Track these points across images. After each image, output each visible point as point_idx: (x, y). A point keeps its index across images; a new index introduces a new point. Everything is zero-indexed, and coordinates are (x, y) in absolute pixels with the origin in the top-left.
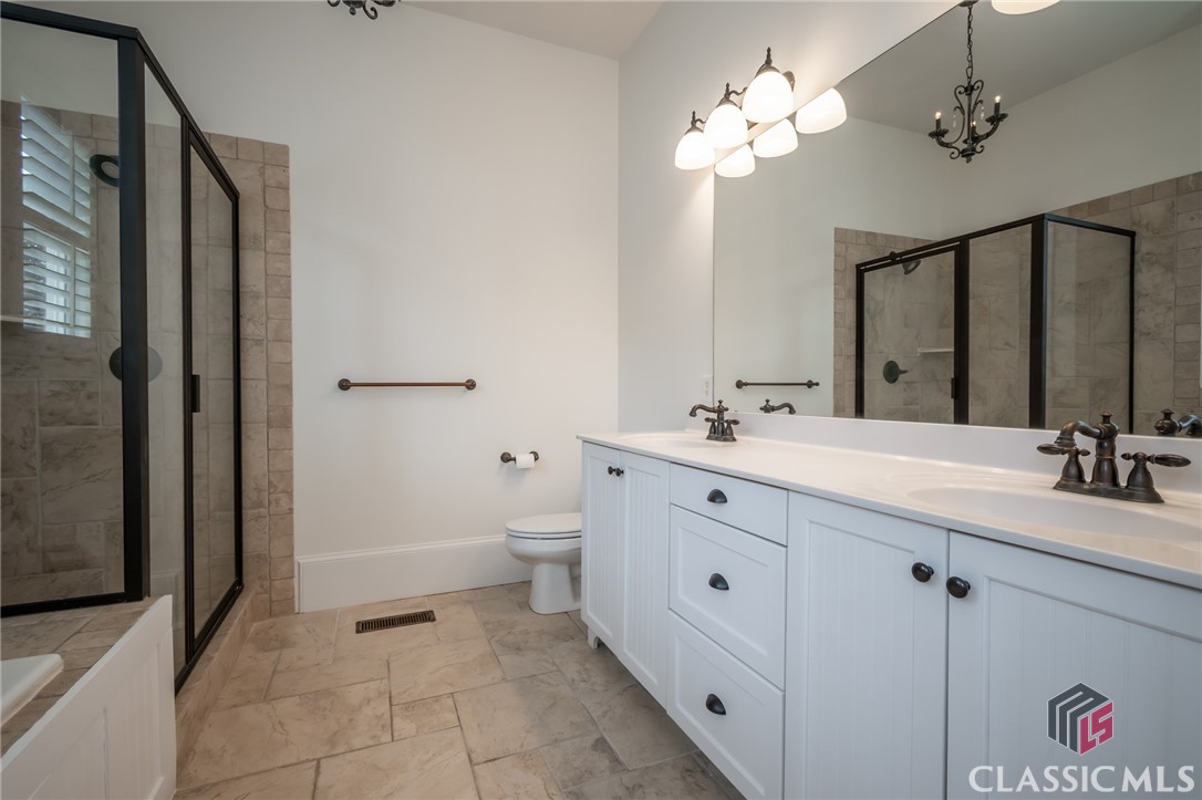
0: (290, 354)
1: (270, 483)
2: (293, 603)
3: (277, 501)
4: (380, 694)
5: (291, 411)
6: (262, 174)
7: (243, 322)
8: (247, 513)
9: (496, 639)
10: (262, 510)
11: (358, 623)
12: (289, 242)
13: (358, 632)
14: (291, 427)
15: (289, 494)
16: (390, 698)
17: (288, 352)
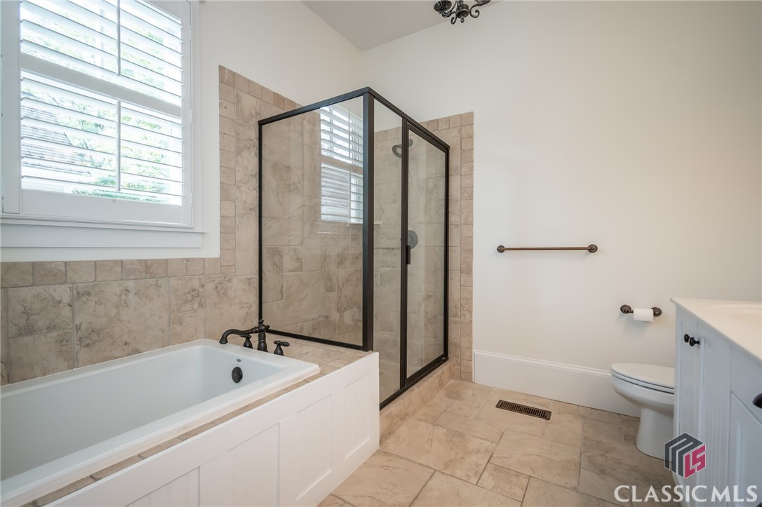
0: (472, 232)
1: (461, 304)
2: (471, 375)
3: (464, 315)
4: (487, 451)
5: (472, 264)
6: (460, 132)
7: (450, 215)
8: (451, 319)
9: (588, 454)
10: (457, 319)
11: (500, 401)
12: (472, 167)
13: (497, 406)
14: (472, 274)
15: (471, 312)
16: (491, 457)
17: (471, 230)
